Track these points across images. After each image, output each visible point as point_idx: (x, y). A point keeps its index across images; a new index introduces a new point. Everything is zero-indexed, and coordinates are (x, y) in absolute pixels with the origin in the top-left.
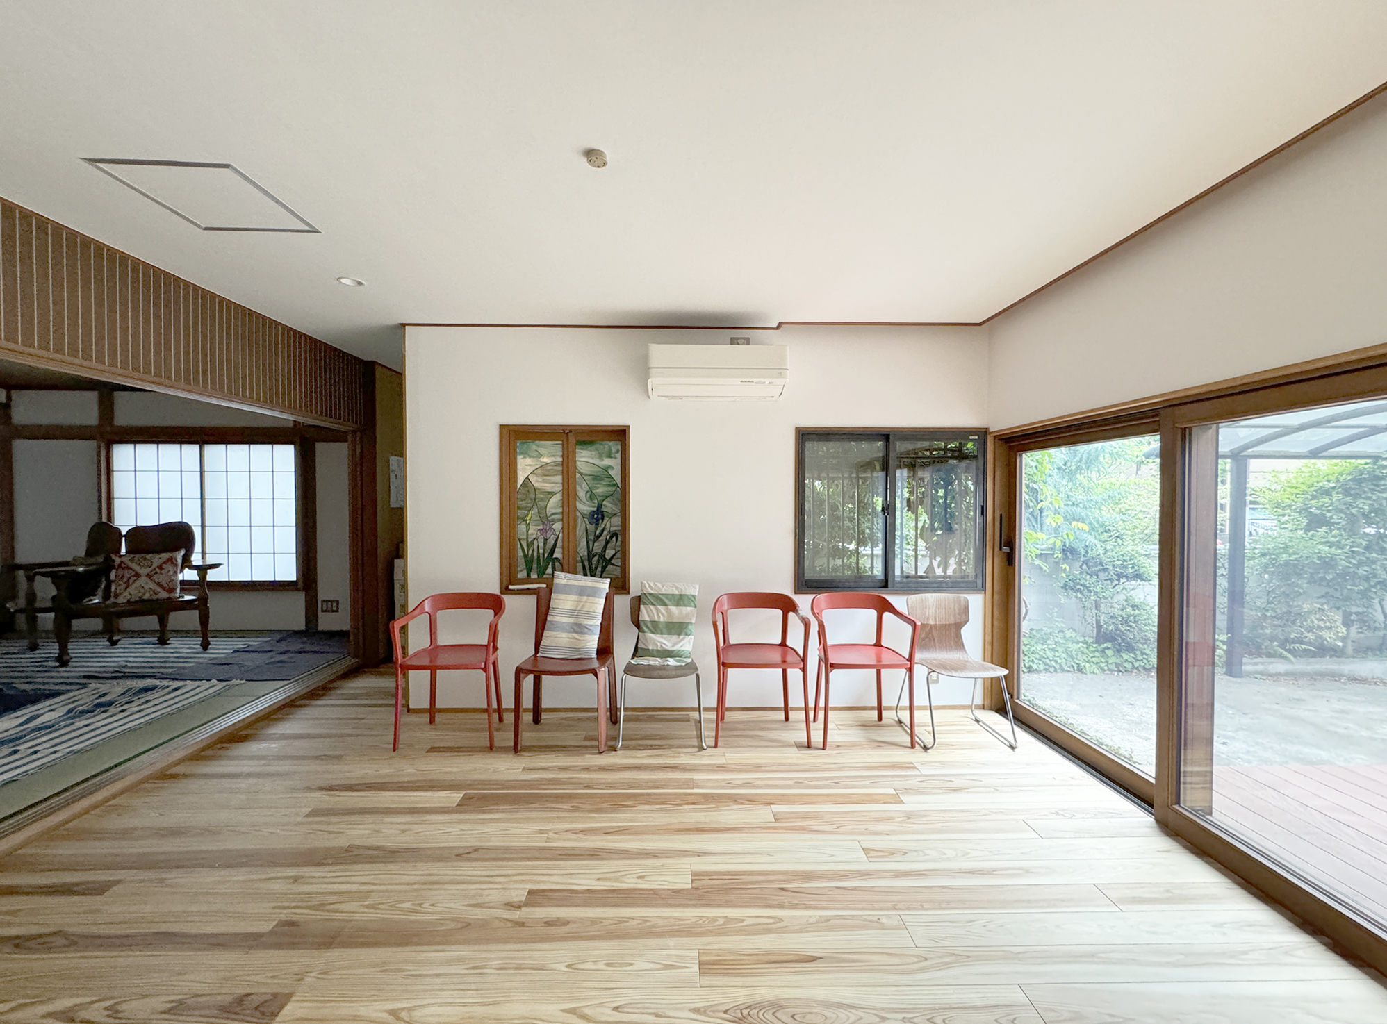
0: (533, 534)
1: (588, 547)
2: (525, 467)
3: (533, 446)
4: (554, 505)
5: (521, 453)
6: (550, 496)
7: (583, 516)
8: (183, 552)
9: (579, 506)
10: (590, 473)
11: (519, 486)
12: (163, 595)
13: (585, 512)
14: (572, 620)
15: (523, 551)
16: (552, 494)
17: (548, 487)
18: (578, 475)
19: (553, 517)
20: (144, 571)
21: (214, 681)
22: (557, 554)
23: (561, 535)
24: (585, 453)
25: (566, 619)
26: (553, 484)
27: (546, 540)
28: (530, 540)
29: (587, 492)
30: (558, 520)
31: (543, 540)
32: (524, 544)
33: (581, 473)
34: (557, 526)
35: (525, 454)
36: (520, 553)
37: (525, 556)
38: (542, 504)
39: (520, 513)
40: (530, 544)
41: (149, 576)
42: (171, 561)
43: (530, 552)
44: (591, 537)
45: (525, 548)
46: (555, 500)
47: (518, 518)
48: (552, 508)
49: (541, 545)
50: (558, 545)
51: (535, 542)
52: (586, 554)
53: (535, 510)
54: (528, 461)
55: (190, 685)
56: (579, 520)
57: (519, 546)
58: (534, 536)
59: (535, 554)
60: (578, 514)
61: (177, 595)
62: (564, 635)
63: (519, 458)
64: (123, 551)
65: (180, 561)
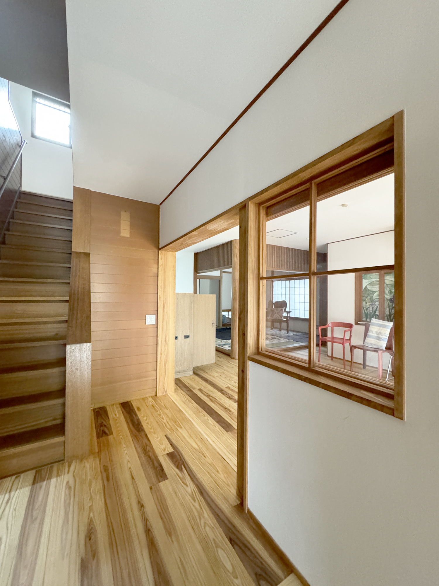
0: (368, 306)
1: (389, 311)
2: (365, 283)
3: (368, 275)
4: (375, 296)
5: (364, 278)
6: (374, 293)
7: (387, 299)
8: (284, 308)
9: (386, 296)
10: (390, 284)
11: (363, 289)
12: (280, 318)
13: (388, 299)
14: (376, 335)
15: (364, 311)
16: (375, 292)
17: (374, 290)
18: (385, 285)
19: (375, 300)
20: (277, 312)
21: (287, 339)
22: (377, 313)
23: (378, 306)
24: (388, 277)
25: (374, 335)
26: (376, 288)
27: (373, 308)
28: (367, 308)
29: (389, 291)
30: (377, 301)
31: (372, 308)
32: (365, 309)
33: (386, 284)
34: (377, 303)
35: (366, 279)
36: (363, 312)
37: (365, 313)
38: (371, 295)
39: (364, 298)
40: (367, 309)
41: (278, 313)
42: (282, 310)
43: (367, 312)
44: (391, 308)
45: (365, 310)
46: (376, 294)
47: (363, 300)
48: (375, 297)
49: (371, 309)
50: (377, 310)
51: (369, 308)
52: (388, 314)
53: (369, 298)
54: (367, 281)
55: (282, 339)
56: (386, 301)
57: (363, 310)
58: (369, 306)
59: (369, 313)
60: (385, 299)
61: (283, 319)
62: (373, 340)
63: (363, 280)
64: (274, 307)
65: (284, 310)
